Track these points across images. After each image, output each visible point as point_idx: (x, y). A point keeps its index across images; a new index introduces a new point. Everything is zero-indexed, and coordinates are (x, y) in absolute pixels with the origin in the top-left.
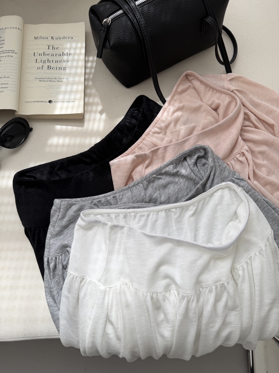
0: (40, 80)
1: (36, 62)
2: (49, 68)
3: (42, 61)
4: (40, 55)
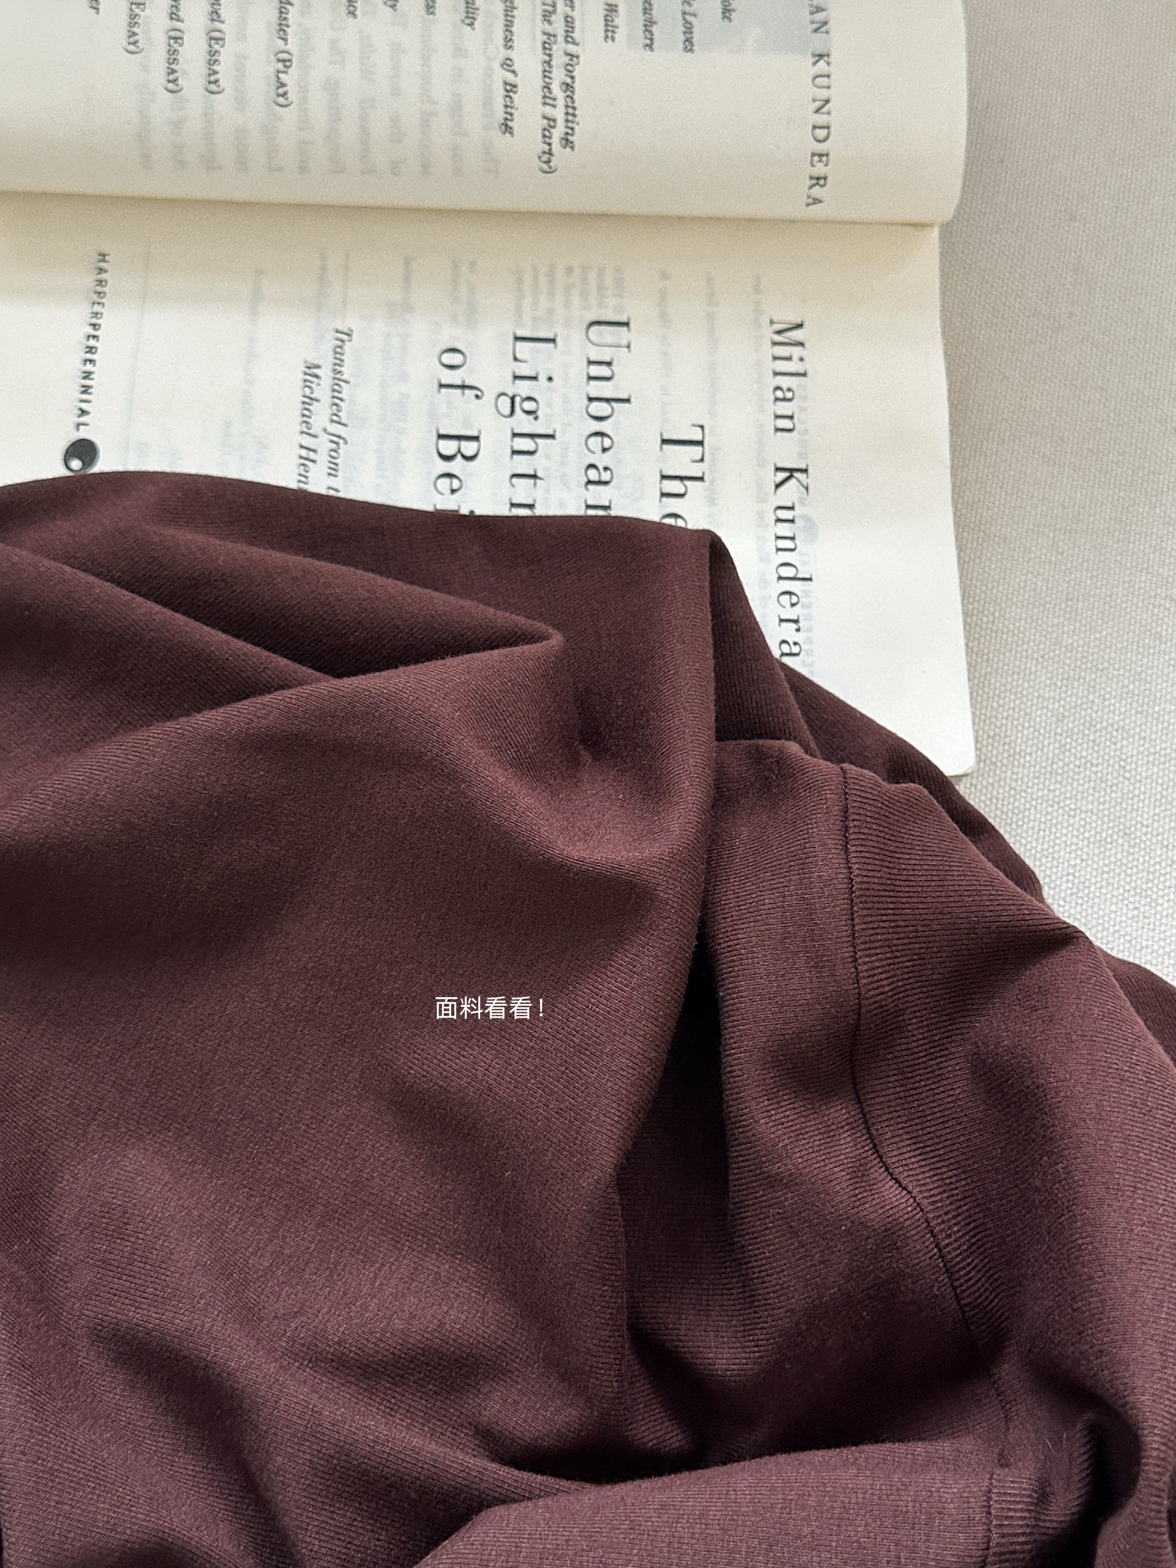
0: (325, 373)
1: (517, 339)
2: (448, 447)
3: (524, 388)
4: (595, 370)
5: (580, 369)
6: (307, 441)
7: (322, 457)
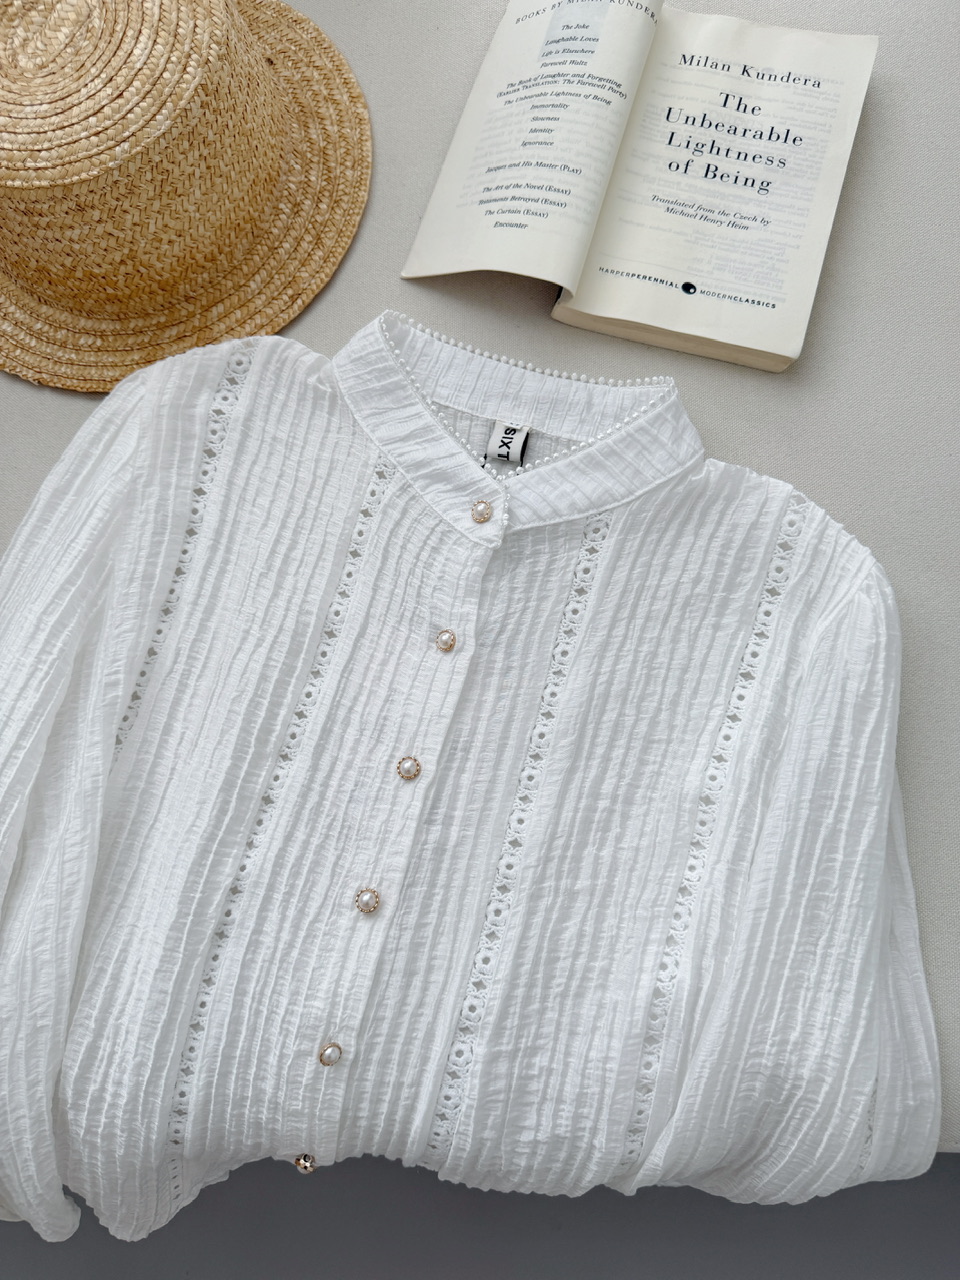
0: (671, 207)
1: (670, 143)
3: (692, 146)
4: (690, 121)
5: (689, 126)
6: (698, 217)
7: (706, 214)
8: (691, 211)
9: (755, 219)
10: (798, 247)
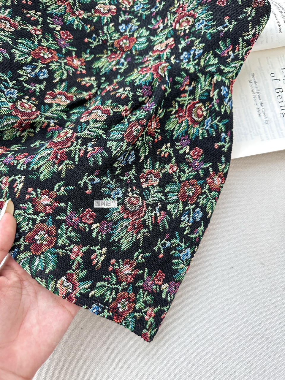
0: (253, 81)
1: (282, 69)
2: (278, 91)
6: (254, 95)
7: (257, 97)
8: (255, 90)
9: (266, 117)
10: (263, 140)
